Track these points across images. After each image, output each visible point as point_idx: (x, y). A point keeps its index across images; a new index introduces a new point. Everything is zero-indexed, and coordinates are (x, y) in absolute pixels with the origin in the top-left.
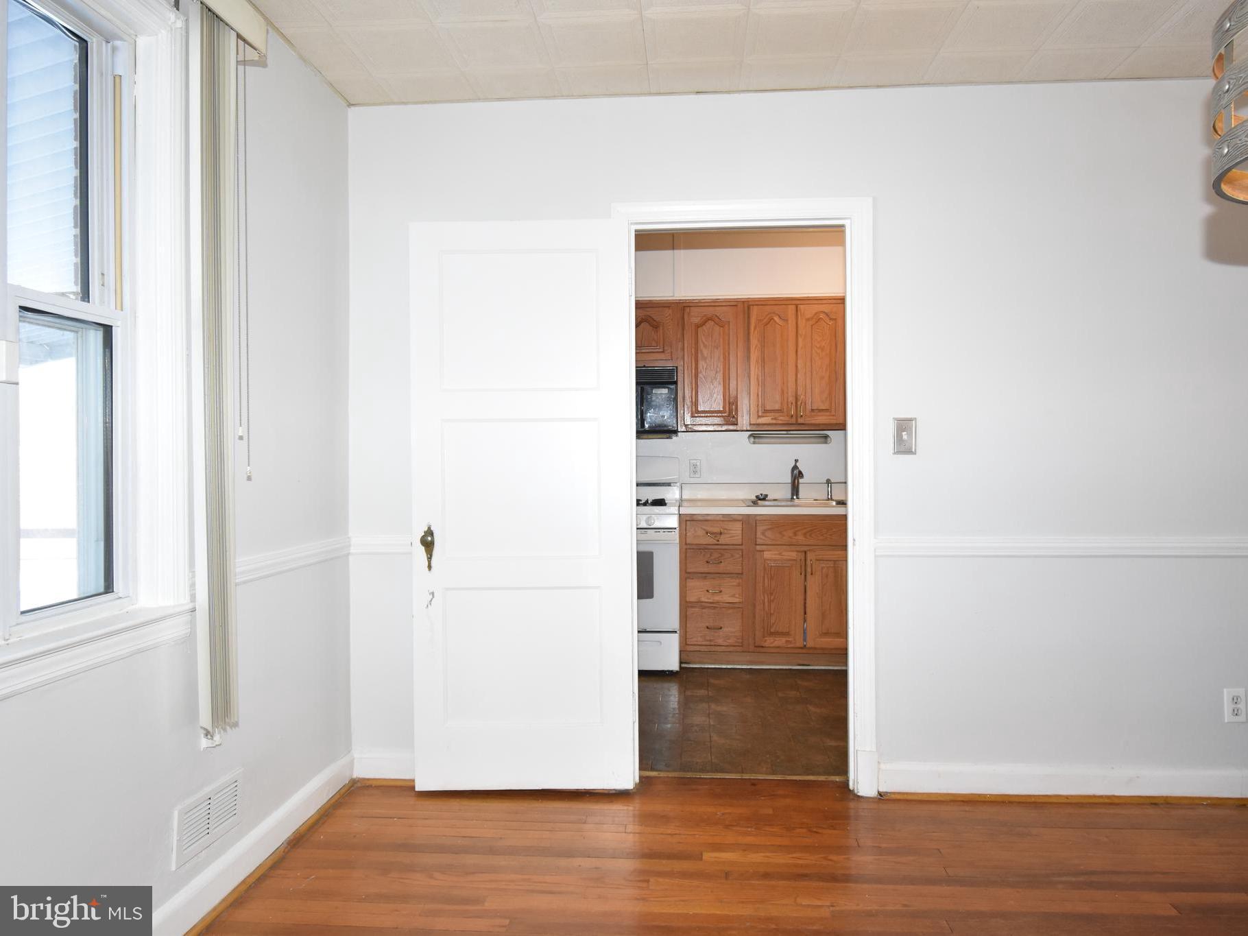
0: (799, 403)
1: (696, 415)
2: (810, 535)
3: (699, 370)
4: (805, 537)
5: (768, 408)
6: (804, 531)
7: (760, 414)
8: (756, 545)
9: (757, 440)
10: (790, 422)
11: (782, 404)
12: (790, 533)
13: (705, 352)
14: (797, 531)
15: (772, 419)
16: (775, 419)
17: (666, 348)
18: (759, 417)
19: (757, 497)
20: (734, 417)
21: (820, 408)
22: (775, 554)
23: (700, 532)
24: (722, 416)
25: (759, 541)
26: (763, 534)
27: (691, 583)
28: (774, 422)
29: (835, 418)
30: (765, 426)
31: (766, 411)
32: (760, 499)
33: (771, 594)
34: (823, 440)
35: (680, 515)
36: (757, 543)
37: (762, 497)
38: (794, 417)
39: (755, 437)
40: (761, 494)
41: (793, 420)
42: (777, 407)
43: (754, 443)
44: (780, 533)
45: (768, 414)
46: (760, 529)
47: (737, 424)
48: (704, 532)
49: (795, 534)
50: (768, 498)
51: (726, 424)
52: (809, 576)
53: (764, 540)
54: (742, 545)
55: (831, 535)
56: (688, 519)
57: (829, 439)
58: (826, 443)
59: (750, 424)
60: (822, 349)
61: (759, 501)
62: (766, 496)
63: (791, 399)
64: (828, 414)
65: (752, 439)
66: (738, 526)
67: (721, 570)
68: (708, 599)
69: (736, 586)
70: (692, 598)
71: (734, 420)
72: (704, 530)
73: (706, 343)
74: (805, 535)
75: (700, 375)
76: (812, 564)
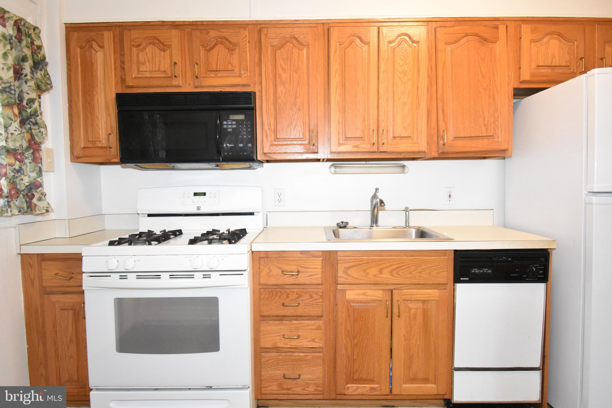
0: (381, 131)
1: (276, 143)
2: (398, 273)
3: (278, 95)
4: (392, 275)
5: (349, 135)
6: (391, 268)
7: (341, 142)
8: (337, 284)
9: (337, 170)
10: (372, 150)
11: (363, 131)
12: (373, 271)
13: (284, 76)
14: (383, 269)
15: (353, 147)
16: (357, 146)
17: (242, 72)
18: (340, 144)
19: (338, 224)
20: (314, 145)
21: (403, 136)
22: (358, 295)
23: (276, 271)
24: (302, 144)
25: (340, 280)
26: (346, 273)
27: (265, 327)
28: (355, 150)
29: (416, 145)
30: (347, 154)
31: (347, 139)
32: (341, 227)
33: (354, 337)
34: (400, 169)
35: (252, 252)
36: (339, 282)
37: (343, 225)
38: (376, 145)
39: (336, 167)
40: (342, 222)
41: (375, 149)
42: (359, 134)
43: (335, 173)
44: (364, 271)
45: (349, 142)
46: (341, 267)
47: (317, 153)
48: (280, 271)
49: (381, 272)
50: (349, 225)
51: (307, 153)
52: (395, 318)
53: (347, 279)
54: (322, 284)
55: (420, 273)
56: (262, 256)
57: (406, 169)
58: (403, 172)
59: (331, 153)
60: (404, 73)
61: (340, 230)
62: (347, 223)
63: (373, 126)
64: (411, 141)
65: (333, 169)
66: (318, 263)
67: (298, 313)
68: (285, 344)
69: (316, 329)
70: (267, 343)
71: (314, 148)
72: (280, 268)
73: (284, 66)
74: (391, 272)
75: (279, 101)
76: (399, 306)
